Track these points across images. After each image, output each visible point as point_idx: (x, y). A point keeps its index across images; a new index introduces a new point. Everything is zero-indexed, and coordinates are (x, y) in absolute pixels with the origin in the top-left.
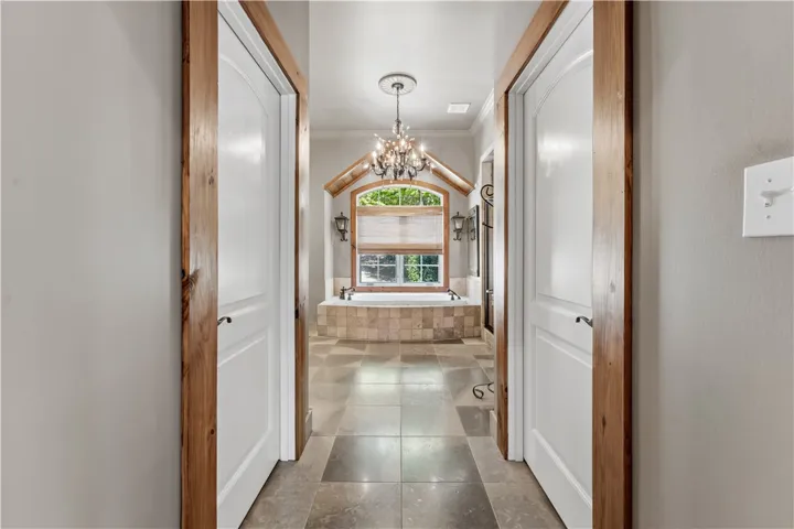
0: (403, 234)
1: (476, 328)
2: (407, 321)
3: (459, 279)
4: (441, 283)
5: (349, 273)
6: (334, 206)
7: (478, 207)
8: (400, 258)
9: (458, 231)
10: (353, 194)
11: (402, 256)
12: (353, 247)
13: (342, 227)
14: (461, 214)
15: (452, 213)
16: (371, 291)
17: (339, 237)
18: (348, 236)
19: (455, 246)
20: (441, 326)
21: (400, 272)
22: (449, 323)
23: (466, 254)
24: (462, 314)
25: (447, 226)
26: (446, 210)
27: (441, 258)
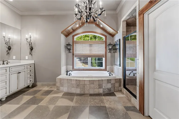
0: (90, 50)
1: (120, 88)
2: (92, 86)
3: (110, 66)
4: (104, 67)
5: (71, 64)
6: (66, 41)
7: (120, 40)
8: (89, 59)
9: (110, 49)
10: (73, 36)
11: (90, 58)
12: (73, 55)
13: (69, 48)
14: (111, 43)
15: (108, 43)
16: (79, 70)
17: (68, 52)
18: (71, 51)
19: (109, 55)
20: (106, 87)
21: (89, 63)
22: (109, 86)
23: (113, 58)
24: (114, 82)
25: (106, 48)
26: (106, 42)
27: (104, 59)
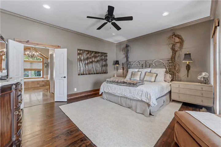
0: (31, 66)
2: (33, 84)
3: (46, 75)
4: (41, 76)
9: (46, 66)
11: (31, 71)
14: (46, 63)
15: (44, 62)
19: (45, 69)
20: (41, 84)
21: (30, 74)
22: (43, 83)
24: (46, 82)
25: (43, 65)
26: (43, 62)
27: (42, 71)
